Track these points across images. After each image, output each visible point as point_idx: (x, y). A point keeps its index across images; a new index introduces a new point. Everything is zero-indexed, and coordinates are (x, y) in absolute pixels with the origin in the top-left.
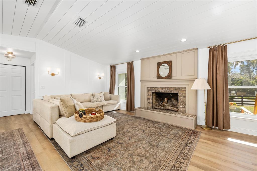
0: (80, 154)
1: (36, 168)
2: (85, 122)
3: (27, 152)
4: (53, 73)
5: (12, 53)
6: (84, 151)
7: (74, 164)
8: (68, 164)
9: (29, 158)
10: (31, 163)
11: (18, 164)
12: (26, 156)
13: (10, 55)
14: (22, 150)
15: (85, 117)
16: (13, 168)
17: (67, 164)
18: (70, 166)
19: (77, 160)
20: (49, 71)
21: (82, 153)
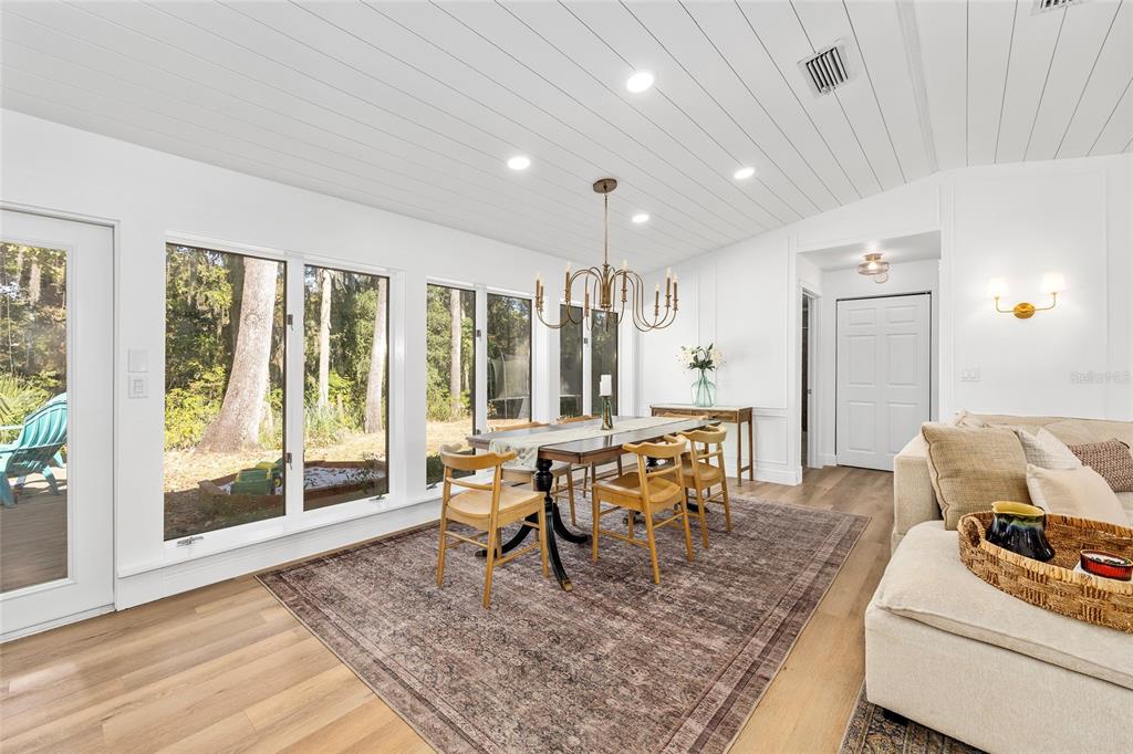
0: (943, 736)
1: (778, 644)
2: (992, 580)
3: (810, 588)
4: (1024, 305)
5: (877, 257)
6: (974, 744)
7: (871, 739)
8: (856, 716)
9: (796, 609)
10: (787, 621)
11: (767, 603)
12: (795, 598)
13: (873, 266)
14: (806, 577)
15: (992, 552)
16: (750, 604)
17: (853, 713)
18: (854, 731)
19: (898, 742)
20: (997, 299)
21: (956, 741)
